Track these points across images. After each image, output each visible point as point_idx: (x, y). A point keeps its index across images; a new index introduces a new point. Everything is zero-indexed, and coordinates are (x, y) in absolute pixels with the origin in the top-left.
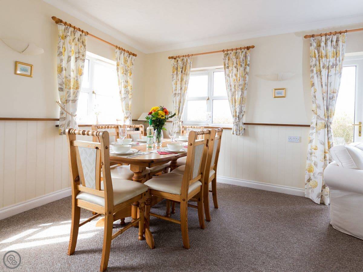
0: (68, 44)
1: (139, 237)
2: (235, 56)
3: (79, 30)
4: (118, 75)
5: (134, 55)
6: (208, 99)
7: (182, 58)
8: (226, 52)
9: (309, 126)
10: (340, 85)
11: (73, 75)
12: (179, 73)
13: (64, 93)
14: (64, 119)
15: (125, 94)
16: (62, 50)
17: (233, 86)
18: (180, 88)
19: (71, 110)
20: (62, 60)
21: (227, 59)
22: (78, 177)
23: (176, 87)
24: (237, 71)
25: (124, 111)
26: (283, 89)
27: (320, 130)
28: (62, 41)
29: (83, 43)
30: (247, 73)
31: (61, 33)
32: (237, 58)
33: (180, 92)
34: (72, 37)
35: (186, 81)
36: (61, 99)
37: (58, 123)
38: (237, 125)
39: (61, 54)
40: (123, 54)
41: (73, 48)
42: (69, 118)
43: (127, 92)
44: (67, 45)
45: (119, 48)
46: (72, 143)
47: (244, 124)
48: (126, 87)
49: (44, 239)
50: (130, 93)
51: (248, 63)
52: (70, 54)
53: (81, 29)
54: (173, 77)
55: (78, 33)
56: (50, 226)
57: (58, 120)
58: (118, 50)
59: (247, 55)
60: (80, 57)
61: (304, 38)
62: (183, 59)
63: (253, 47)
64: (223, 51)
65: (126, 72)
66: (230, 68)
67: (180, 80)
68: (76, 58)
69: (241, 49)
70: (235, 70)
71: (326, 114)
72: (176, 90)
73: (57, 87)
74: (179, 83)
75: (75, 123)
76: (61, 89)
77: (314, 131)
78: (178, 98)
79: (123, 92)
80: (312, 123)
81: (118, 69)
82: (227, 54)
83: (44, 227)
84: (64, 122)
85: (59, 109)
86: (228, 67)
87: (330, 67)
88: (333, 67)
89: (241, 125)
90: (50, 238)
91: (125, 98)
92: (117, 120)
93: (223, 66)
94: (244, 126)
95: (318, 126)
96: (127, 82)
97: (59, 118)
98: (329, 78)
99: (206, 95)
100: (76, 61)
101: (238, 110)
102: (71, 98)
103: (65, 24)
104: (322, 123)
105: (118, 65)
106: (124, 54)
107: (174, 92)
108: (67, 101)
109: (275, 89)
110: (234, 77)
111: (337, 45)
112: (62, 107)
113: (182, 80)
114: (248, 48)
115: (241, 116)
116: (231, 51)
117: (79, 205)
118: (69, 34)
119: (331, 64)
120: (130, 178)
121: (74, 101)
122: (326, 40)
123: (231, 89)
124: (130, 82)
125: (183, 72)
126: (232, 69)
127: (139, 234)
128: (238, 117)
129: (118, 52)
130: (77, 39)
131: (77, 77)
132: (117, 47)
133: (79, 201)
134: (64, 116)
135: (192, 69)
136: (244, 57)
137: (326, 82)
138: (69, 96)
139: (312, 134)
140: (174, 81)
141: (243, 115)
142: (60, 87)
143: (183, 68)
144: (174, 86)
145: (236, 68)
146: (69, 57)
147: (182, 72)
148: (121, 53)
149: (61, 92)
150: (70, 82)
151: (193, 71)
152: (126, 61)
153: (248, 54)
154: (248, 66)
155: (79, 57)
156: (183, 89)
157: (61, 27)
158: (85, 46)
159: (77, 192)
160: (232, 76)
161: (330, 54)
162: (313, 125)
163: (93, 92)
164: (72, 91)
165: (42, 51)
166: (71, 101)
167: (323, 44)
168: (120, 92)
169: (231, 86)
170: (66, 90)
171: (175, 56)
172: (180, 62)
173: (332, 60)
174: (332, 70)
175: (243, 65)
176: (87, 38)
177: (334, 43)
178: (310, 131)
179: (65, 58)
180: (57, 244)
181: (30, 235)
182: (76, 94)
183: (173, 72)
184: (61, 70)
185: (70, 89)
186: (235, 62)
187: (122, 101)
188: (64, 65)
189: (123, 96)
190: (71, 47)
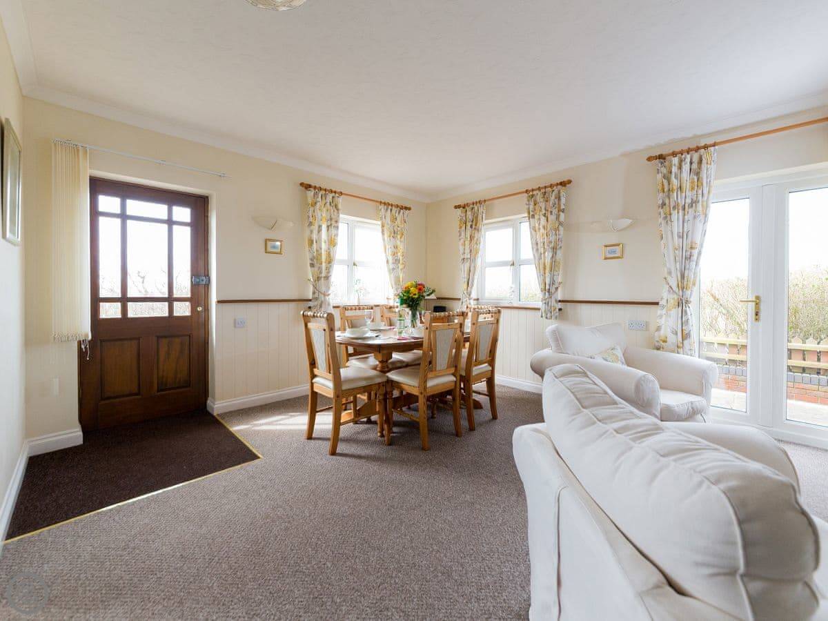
0: (318, 211)
1: (379, 434)
2: (544, 197)
3: (332, 191)
4: (384, 240)
5: (406, 208)
6: (513, 264)
7: (472, 206)
8: (531, 193)
9: (657, 304)
10: (705, 234)
11: (324, 246)
12: (468, 227)
13: (316, 269)
14: (316, 299)
15: (393, 263)
16: (311, 219)
17: (540, 245)
18: (469, 251)
19: (323, 289)
20: (312, 232)
21: (532, 203)
22: (314, 360)
23: (464, 249)
24: (547, 221)
25: (394, 286)
26: (618, 245)
27: (670, 310)
28: (312, 209)
29: (336, 206)
30: (561, 224)
31: (310, 201)
32: (547, 201)
33: (469, 256)
34: (324, 202)
35: (477, 239)
36: (313, 276)
37: (311, 304)
38: (547, 304)
39: (311, 224)
40: (389, 210)
41: (324, 215)
42: (322, 297)
43: (397, 261)
44: (318, 213)
45: (385, 204)
46: (306, 326)
47: (560, 301)
48: (394, 254)
49: (289, 425)
50: (401, 262)
51: (562, 207)
52: (321, 223)
53: (334, 190)
54: (460, 235)
55: (330, 196)
56: (298, 415)
57: (310, 300)
58: (382, 207)
59: (561, 195)
60: (333, 223)
61: (647, 162)
62: (472, 208)
63: (570, 182)
64: (527, 191)
65: (394, 234)
66: (537, 217)
67: (469, 239)
68: (328, 227)
69: (551, 186)
70: (543, 219)
71: (680, 283)
72: (464, 253)
73: (309, 262)
74: (467, 243)
75: (329, 304)
76: (312, 265)
77: (664, 311)
78: (467, 265)
79: (391, 261)
80: (662, 299)
81: (383, 231)
82: (533, 196)
83: (291, 415)
84: (316, 303)
85: (311, 289)
86: (533, 216)
87: (687, 205)
88: (692, 206)
89: (553, 303)
90: (295, 425)
91: (393, 269)
92: (387, 299)
93: (526, 215)
94: (560, 305)
95: (669, 305)
96: (396, 247)
97: (310, 297)
98: (685, 224)
99: (510, 258)
100: (328, 230)
101: (548, 281)
102: (323, 275)
103: (315, 188)
104: (674, 299)
105: (383, 226)
106: (391, 210)
107: (462, 257)
108: (319, 278)
109: (606, 246)
110: (542, 230)
111: (700, 168)
112: (314, 286)
113: (472, 238)
114: (563, 184)
115: (553, 290)
116: (537, 192)
117: (315, 390)
118: (319, 199)
119: (689, 201)
120: (375, 368)
121: (327, 278)
122: (681, 161)
123: (537, 250)
124: (401, 247)
125: (474, 227)
126: (539, 219)
127: (379, 430)
128: (548, 290)
129: (383, 209)
130: (328, 204)
131: (329, 249)
132: (381, 202)
133: (315, 385)
134: (316, 295)
135: (485, 222)
136: (556, 198)
137: (681, 231)
138: (321, 273)
139: (661, 316)
140: (462, 241)
141: (557, 289)
142: (311, 262)
143: (472, 221)
144: (461, 248)
145: (545, 216)
146: (320, 227)
147: (471, 226)
148: (387, 210)
149: (313, 269)
150: (321, 256)
151: (486, 224)
152: (394, 219)
153: (562, 193)
154: (563, 212)
155: (331, 225)
156: (474, 253)
157: (311, 193)
158: (338, 210)
159: (313, 376)
160: (539, 229)
161: (687, 185)
162: (662, 302)
163: (354, 264)
164: (324, 265)
165: (291, 224)
166: (323, 279)
167: (674, 169)
168: (388, 262)
169: (537, 244)
170: (317, 265)
171: (462, 204)
172: (469, 213)
173: (690, 195)
174: (690, 210)
175: (555, 211)
176: (341, 201)
177: (695, 166)
178: (658, 311)
179: (315, 228)
180: (299, 430)
181: (277, 421)
182: (328, 269)
183: (461, 227)
184: (311, 242)
185: (321, 264)
186: (543, 208)
187: (390, 274)
188: (315, 236)
189: (391, 266)
190: (322, 213)
